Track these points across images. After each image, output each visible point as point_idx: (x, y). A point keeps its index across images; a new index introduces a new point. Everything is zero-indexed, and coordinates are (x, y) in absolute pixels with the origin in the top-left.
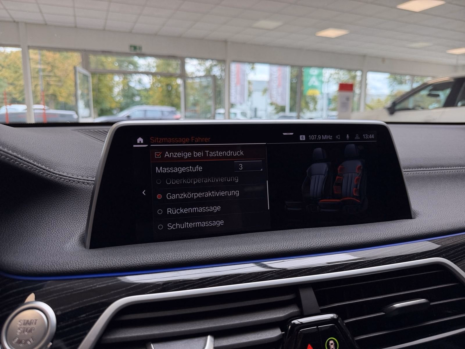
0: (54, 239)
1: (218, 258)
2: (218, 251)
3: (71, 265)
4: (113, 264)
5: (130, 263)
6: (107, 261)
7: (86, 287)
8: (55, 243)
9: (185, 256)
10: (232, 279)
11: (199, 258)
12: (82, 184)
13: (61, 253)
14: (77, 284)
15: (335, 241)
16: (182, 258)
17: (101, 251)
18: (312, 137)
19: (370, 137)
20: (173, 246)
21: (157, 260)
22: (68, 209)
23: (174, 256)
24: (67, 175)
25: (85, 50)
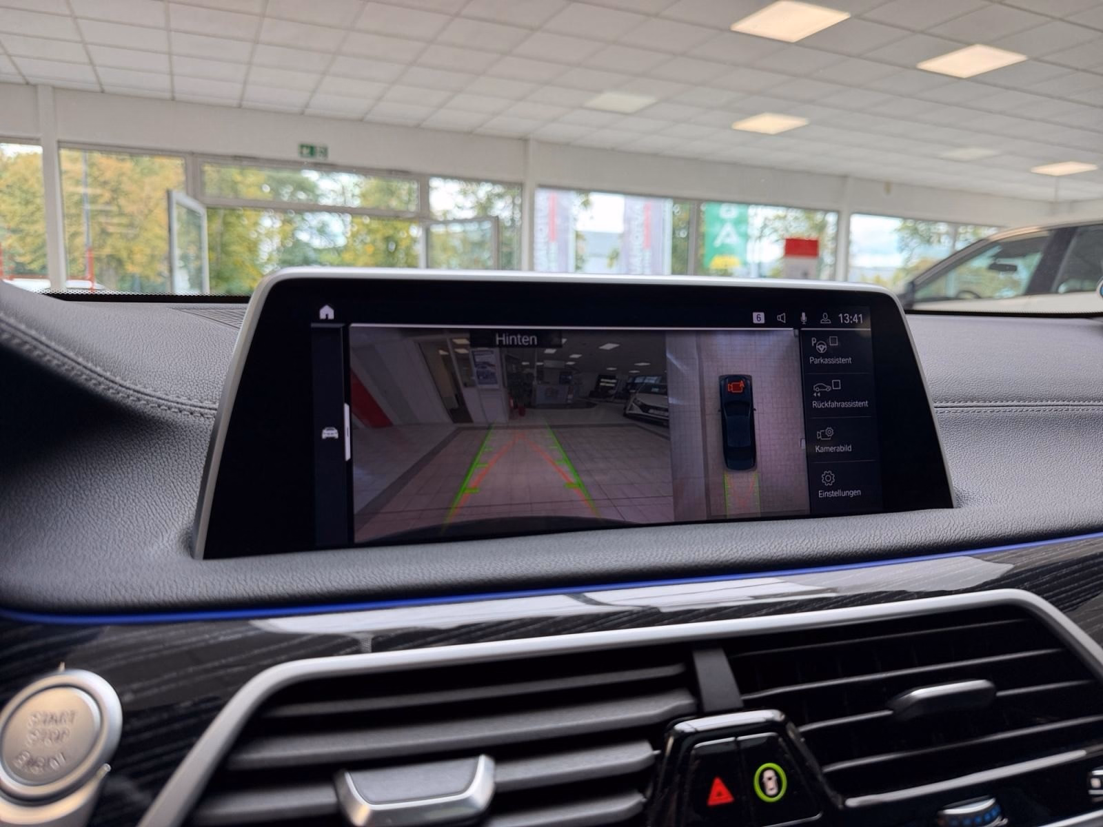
1: (505, 579)
2: (507, 564)
3: (159, 590)
5: (299, 586)
6: (245, 581)
7: (194, 639)
8: (122, 545)
9: (428, 572)
10: (537, 625)
12: (188, 415)
13: (136, 565)
14: (174, 633)
15: (775, 547)
16: (423, 579)
17: (231, 563)
19: (854, 320)
21: (364, 581)
22: (153, 472)
23: (404, 574)
24: (153, 393)
25: (192, 154)
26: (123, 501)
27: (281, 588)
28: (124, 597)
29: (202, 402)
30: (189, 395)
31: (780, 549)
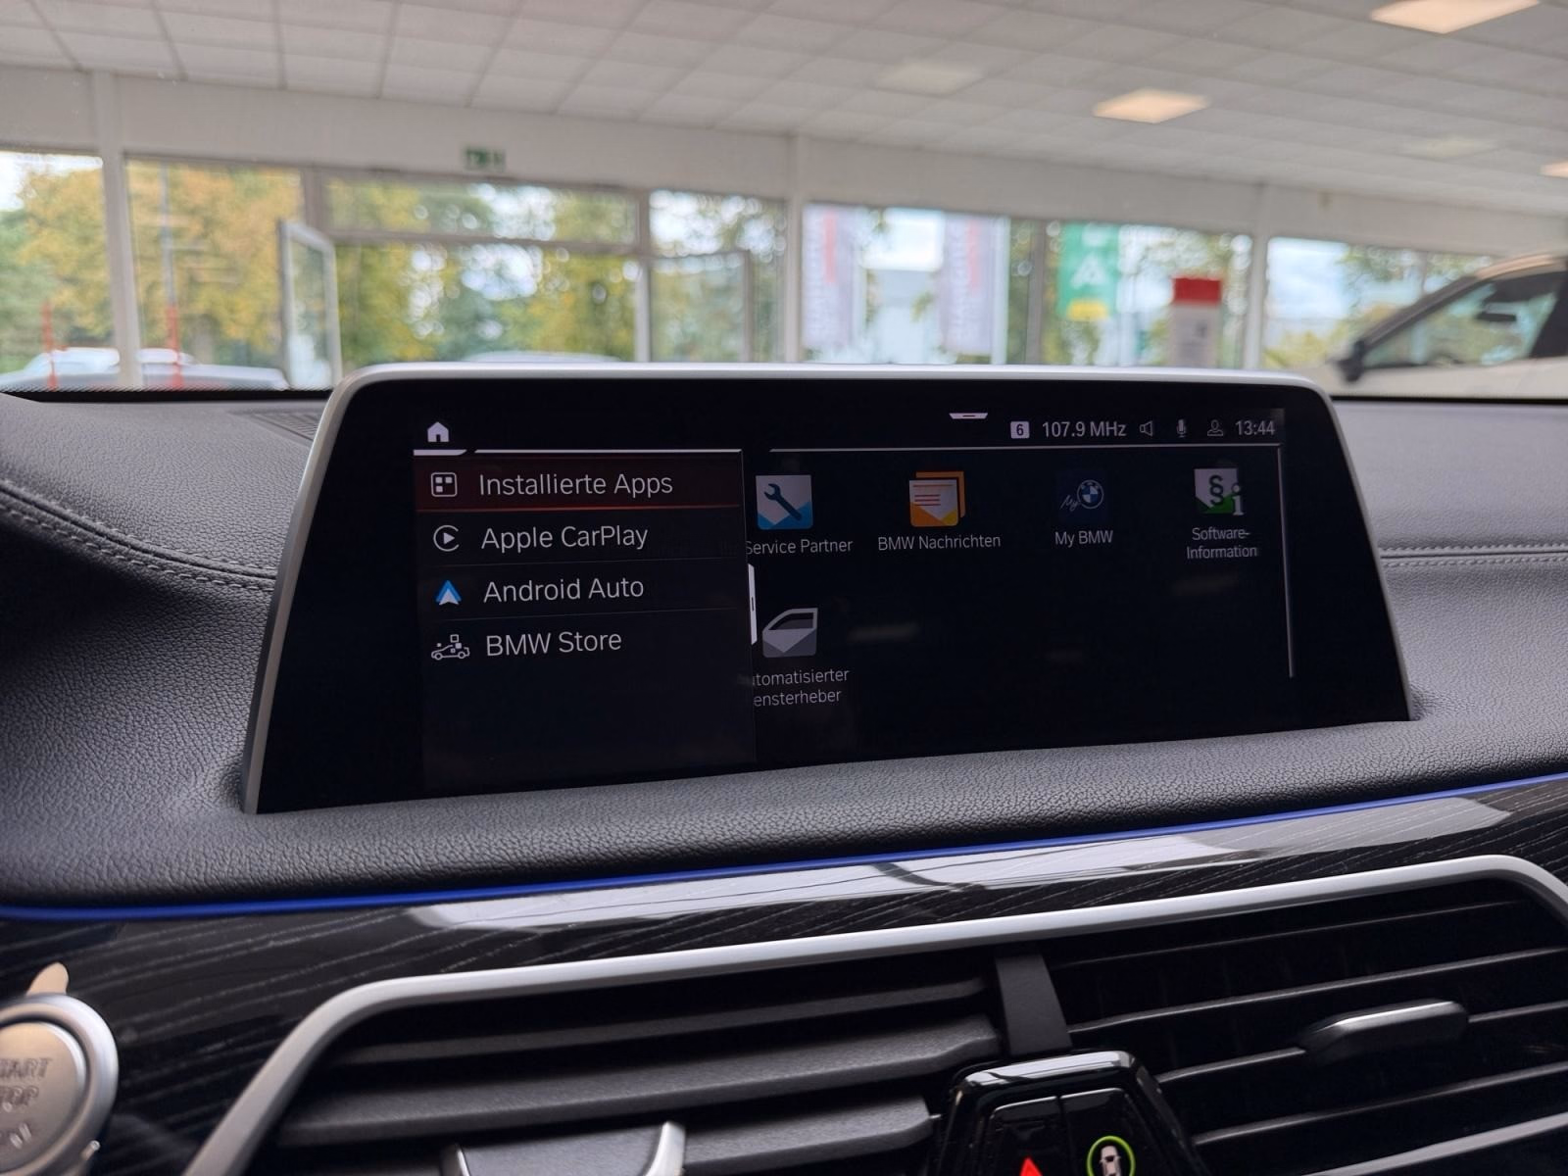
0: (131, 778)
1: (705, 847)
3: (180, 869)
4: (329, 865)
5: (388, 861)
6: (309, 853)
7: (229, 946)
8: (134, 792)
9: (587, 839)
10: (756, 922)
11: (637, 848)
13: (150, 825)
14: (199, 935)
15: (1129, 792)
17: (291, 821)
18: (1054, 428)
20: (547, 807)
21: (488, 853)
22: (186, 676)
24: (185, 557)
25: (313, 166)
26: (139, 722)
28: (126, 880)
29: (260, 568)
30: (242, 557)
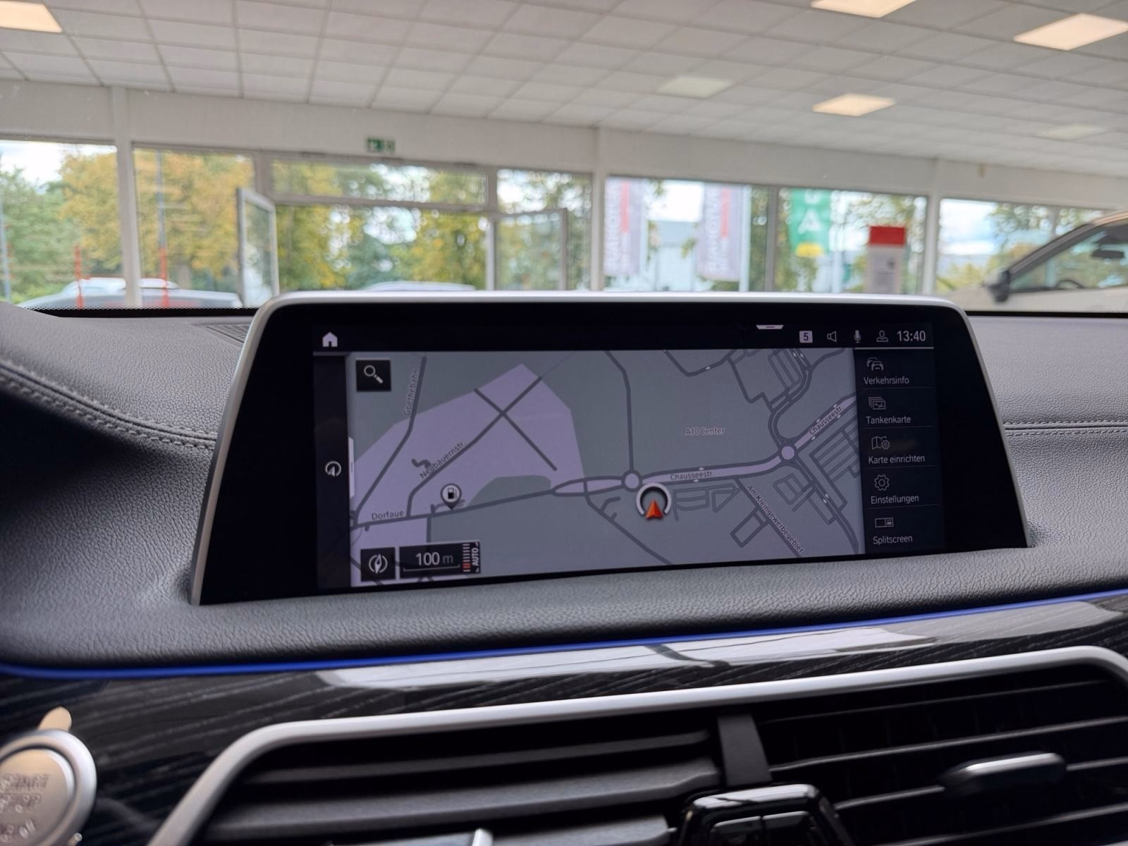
0: (114, 580)
1: (510, 633)
2: (513, 616)
3: (144, 643)
4: (246, 641)
5: (288, 640)
6: (233, 634)
7: (176, 698)
8: (115, 589)
9: (427, 626)
10: (545, 687)
11: (462, 633)
12: (191, 447)
13: (125, 612)
14: (155, 690)
15: (816, 597)
16: (421, 632)
17: (222, 611)
19: (914, 338)
20: (400, 603)
21: (358, 635)
22: (153, 509)
23: (401, 627)
24: (154, 425)
25: (261, 151)
26: (121, 540)
27: (269, 642)
28: (106, 650)
29: (207, 433)
30: (194, 426)
31: (822, 600)
